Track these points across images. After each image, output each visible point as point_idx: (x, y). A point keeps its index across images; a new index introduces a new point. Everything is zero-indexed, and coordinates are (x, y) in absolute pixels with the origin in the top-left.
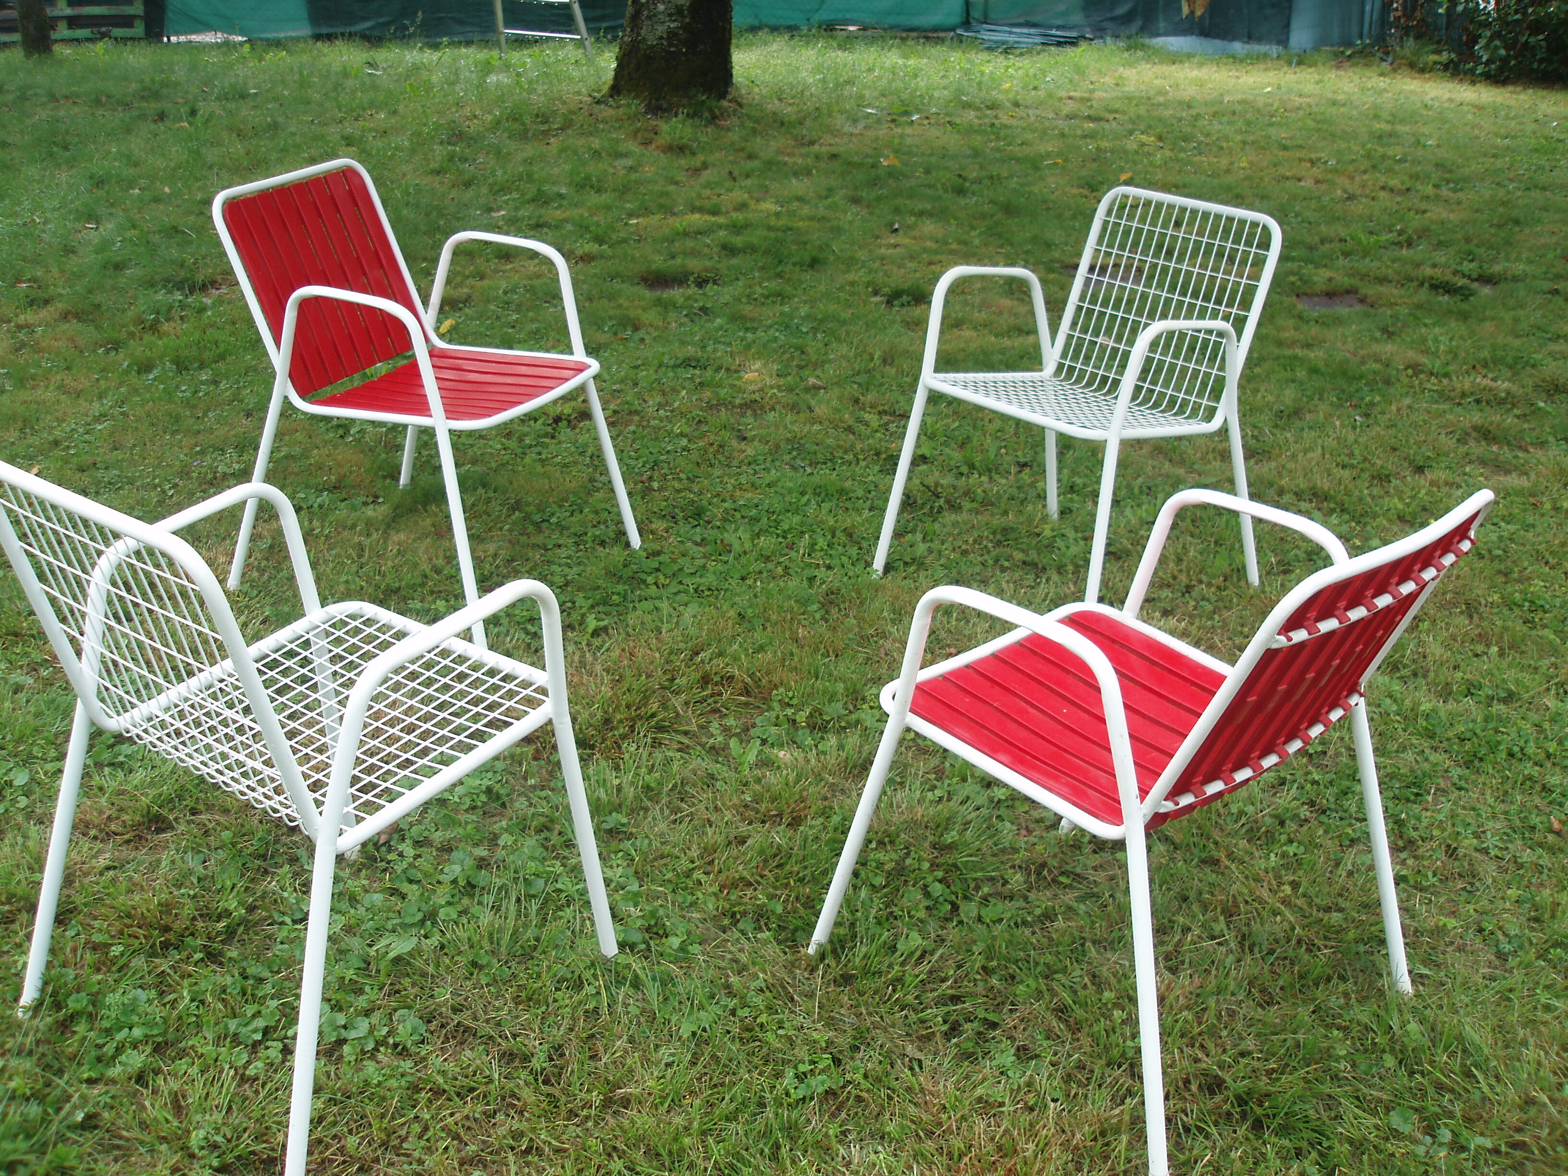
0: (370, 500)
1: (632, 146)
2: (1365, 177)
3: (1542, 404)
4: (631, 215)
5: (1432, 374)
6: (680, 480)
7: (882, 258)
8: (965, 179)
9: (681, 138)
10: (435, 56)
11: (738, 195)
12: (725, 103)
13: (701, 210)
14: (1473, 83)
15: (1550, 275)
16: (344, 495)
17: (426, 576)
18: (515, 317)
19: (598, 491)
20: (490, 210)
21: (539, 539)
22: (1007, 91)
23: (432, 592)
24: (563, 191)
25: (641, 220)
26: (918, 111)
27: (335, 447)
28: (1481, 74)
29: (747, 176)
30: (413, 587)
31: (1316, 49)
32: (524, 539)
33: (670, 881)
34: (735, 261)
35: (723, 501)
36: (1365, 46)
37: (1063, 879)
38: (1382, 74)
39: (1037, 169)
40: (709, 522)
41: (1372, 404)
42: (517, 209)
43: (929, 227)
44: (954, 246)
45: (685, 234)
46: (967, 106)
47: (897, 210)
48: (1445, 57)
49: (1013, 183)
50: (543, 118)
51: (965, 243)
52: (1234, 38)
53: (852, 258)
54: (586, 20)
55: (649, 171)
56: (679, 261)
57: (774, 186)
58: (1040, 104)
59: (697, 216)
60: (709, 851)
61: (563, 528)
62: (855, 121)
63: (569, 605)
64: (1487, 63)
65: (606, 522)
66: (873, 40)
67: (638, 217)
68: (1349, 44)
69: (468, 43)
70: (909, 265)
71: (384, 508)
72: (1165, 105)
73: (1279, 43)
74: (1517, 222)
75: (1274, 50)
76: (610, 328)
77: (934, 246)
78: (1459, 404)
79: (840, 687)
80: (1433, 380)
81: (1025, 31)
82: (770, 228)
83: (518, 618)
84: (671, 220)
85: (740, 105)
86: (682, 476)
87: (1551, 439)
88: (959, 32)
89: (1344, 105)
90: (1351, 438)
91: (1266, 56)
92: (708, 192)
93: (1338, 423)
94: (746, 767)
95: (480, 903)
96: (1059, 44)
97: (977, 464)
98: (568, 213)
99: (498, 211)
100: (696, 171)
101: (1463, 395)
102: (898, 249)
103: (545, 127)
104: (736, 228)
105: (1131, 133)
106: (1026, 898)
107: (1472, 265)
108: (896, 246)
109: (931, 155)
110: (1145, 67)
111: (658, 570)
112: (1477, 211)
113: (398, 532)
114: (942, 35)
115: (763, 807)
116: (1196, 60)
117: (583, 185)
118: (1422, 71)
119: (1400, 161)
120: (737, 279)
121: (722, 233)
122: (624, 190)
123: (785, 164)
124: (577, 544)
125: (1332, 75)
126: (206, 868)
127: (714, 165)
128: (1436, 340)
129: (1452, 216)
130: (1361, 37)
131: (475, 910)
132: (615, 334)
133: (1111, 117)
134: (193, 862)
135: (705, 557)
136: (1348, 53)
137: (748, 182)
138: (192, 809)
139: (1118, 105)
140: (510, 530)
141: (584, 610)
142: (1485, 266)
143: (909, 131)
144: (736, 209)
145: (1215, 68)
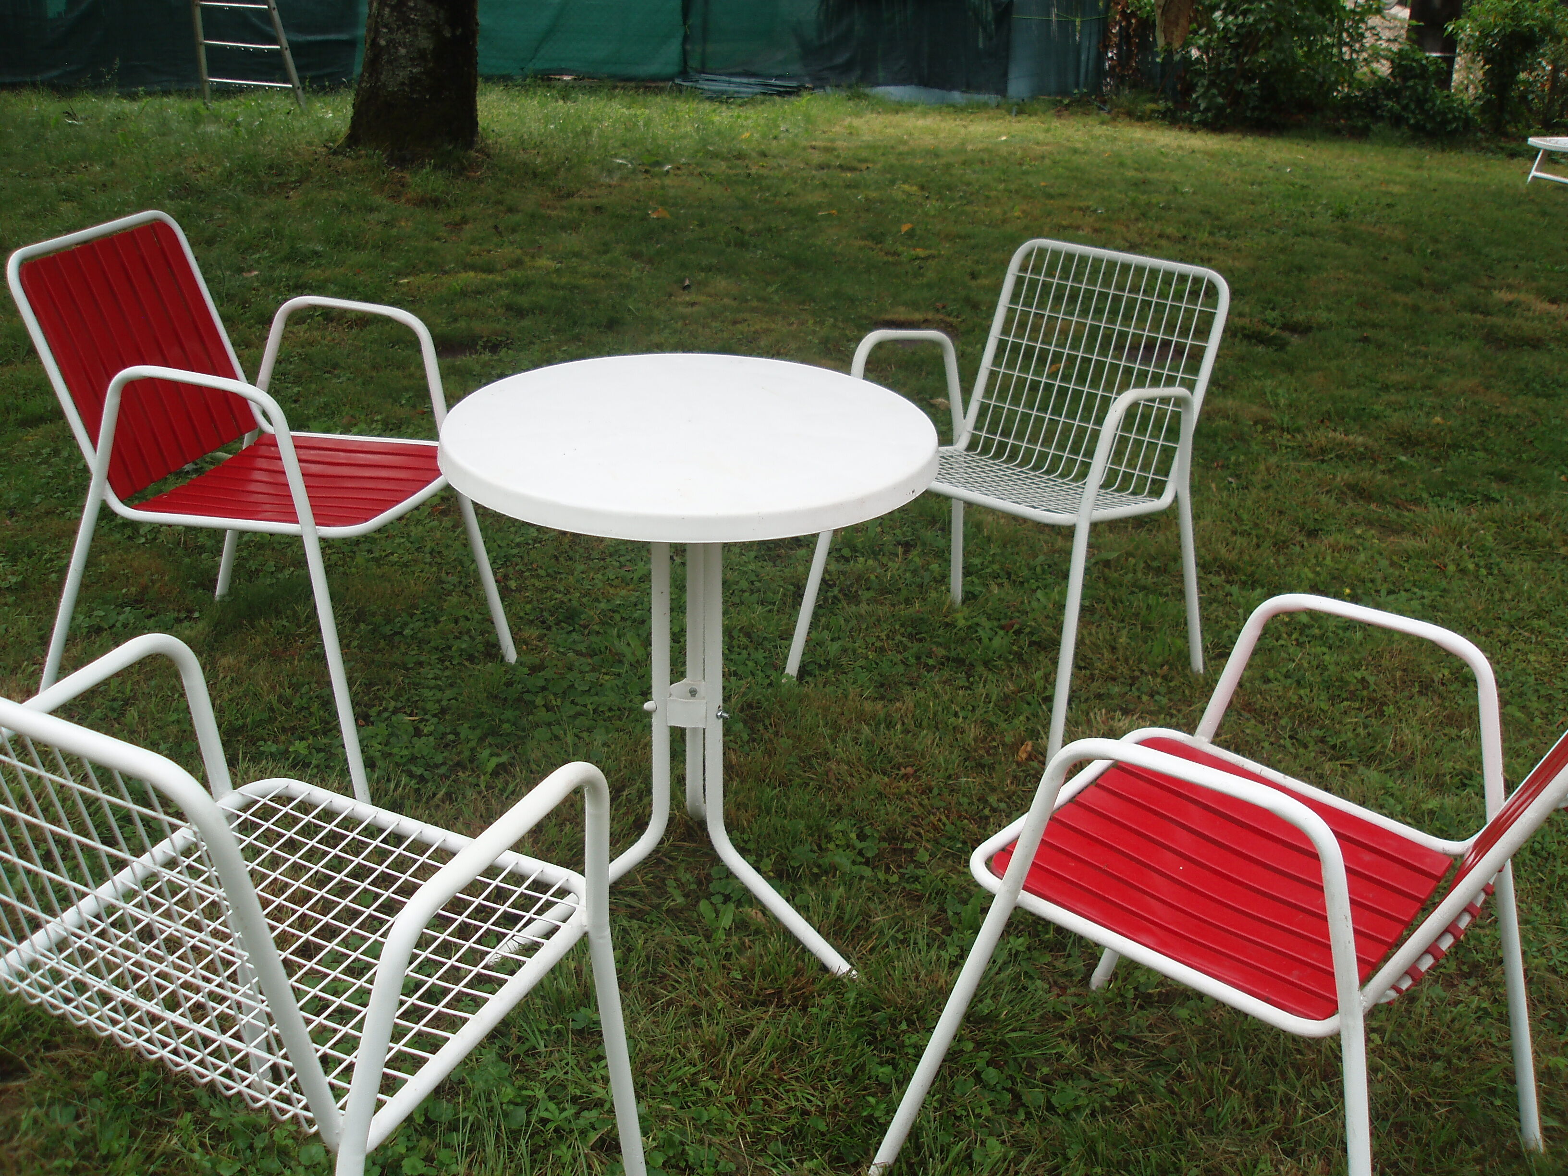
0: (183, 615)
1: (379, 199)
2: (1140, 225)
3: (1403, 459)
4: (399, 274)
5: (1282, 429)
6: (538, 577)
7: (683, 317)
8: (743, 232)
9: (434, 190)
10: (135, 106)
11: (507, 252)
12: (473, 154)
13: (473, 267)
14: (1193, 130)
15: (1353, 323)
16: (149, 611)
17: (272, 709)
18: (296, 390)
19: (449, 594)
20: (241, 270)
21: (396, 657)
22: (746, 141)
23: (284, 730)
24: (319, 248)
25: (411, 279)
26: (670, 162)
27: (127, 550)
28: (1198, 123)
29: (514, 230)
30: (259, 724)
31: (1033, 97)
32: (378, 657)
33: (675, 1094)
34: (526, 323)
35: (597, 600)
36: (1083, 95)
37: (1118, 1045)
38: (1103, 123)
39: (813, 220)
40: (585, 627)
41: (1237, 464)
42: (272, 268)
43: (721, 283)
44: (755, 303)
45: (464, 293)
46: (715, 155)
47: (683, 266)
48: (1161, 105)
49: (795, 235)
50: (277, 169)
51: (765, 300)
52: (953, 88)
53: (651, 318)
54: (298, 68)
55: (406, 226)
56: (462, 324)
57: (545, 241)
58: (786, 155)
59: (472, 274)
60: (711, 1050)
61: (422, 643)
62: (610, 172)
63: (451, 737)
64: (1203, 112)
65: (468, 631)
66: (593, 91)
67: (407, 276)
68: (1065, 93)
69: (166, 93)
70: (714, 324)
71: (201, 625)
72: (912, 153)
73: (997, 92)
74: (1300, 269)
75: (992, 99)
76: (408, 400)
77: (734, 304)
78: (1323, 461)
79: (801, 825)
80: (1286, 436)
81: (745, 80)
82: (553, 286)
83: (397, 759)
84: (445, 279)
85: (488, 156)
86: (542, 572)
87: (1425, 495)
88: (677, 81)
89: (1085, 153)
90: (1234, 502)
91: (985, 106)
92: (475, 248)
93: (1213, 486)
94: (721, 935)
95: (447, 1146)
96: (779, 94)
97: (859, 546)
98: (328, 273)
99: (250, 271)
100: (457, 226)
101: (1323, 451)
102: (696, 308)
103: (280, 180)
104: (518, 287)
105: (893, 182)
106: (1087, 1074)
107: (1275, 314)
108: (693, 304)
109: (699, 207)
110: (870, 117)
111: (544, 689)
112: (1260, 258)
113: (225, 654)
114: (661, 84)
115: (755, 985)
116: (919, 109)
117: (339, 242)
118: (1141, 119)
119: (1163, 208)
120: (532, 343)
121: (504, 293)
122: (385, 247)
123: (550, 217)
124: (441, 660)
125: (1056, 123)
126: (81, 1126)
127: (475, 220)
128: (1274, 394)
129: (1237, 264)
130: (1077, 86)
131: (443, 1155)
132: (414, 407)
133: (864, 166)
134: (61, 1118)
135: (593, 670)
136: (1066, 101)
137: (517, 237)
138: (45, 1042)
139: (864, 154)
140: (360, 647)
141: (473, 744)
142: (1288, 315)
143: (667, 181)
144: (511, 266)
145: (939, 118)
